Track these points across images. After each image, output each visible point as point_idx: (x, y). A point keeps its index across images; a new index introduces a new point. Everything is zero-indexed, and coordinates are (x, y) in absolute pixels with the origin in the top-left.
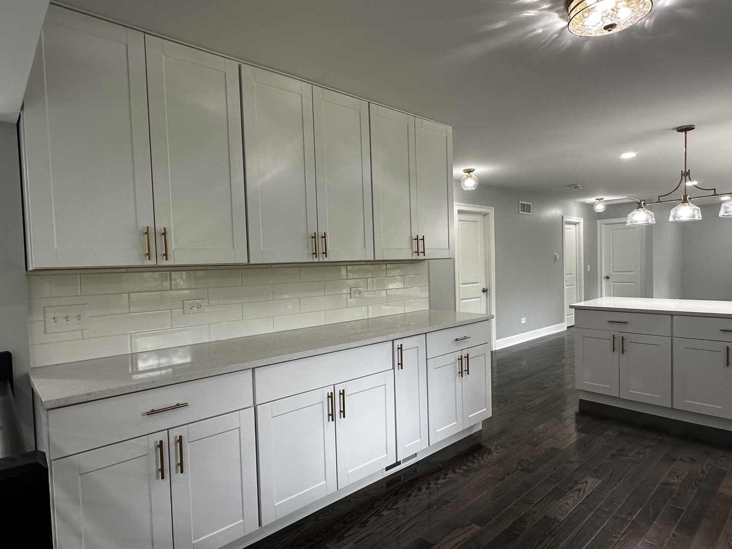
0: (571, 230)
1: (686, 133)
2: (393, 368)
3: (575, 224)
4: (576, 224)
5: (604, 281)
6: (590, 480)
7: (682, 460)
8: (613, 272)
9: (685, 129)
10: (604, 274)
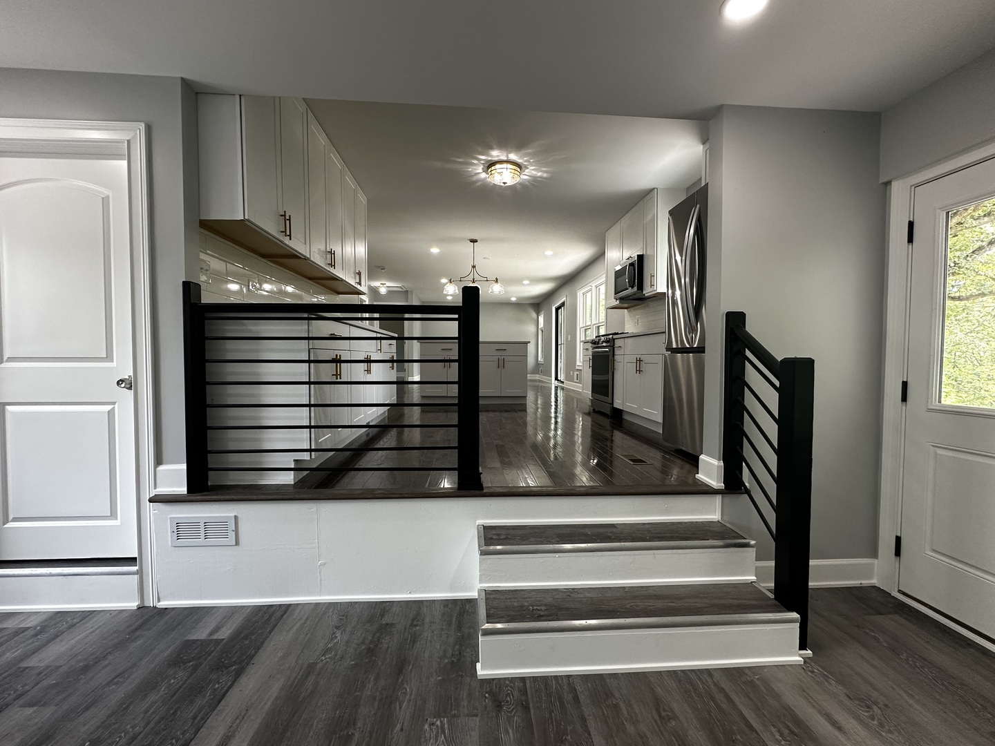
1: (474, 244)
9: (474, 241)
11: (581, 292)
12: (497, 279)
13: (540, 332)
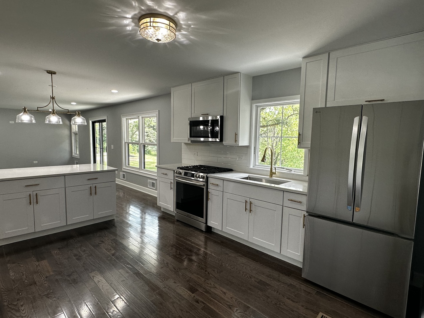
9: (52, 73)
11: (125, 119)
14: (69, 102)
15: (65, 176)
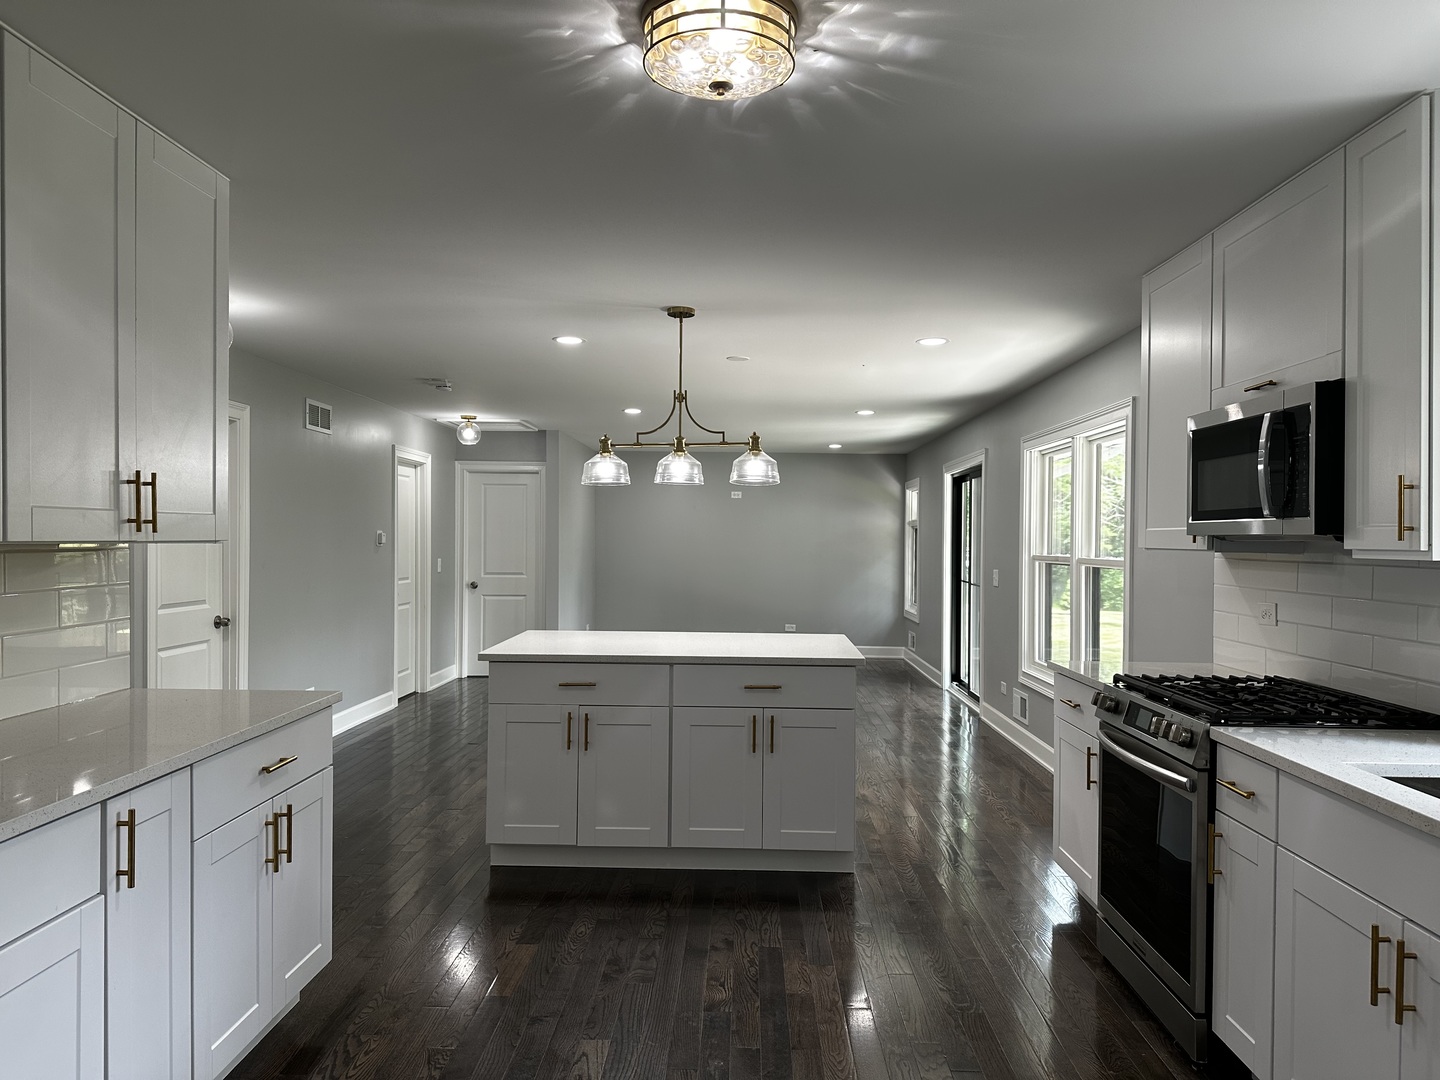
0: (407, 479)
1: (681, 322)
2: (103, 891)
3: (415, 465)
4: (416, 467)
5: (467, 592)
6: (588, 1046)
7: (714, 948)
8: (486, 573)
9: (681, 313)
10: (467, 579)
11: (1035, 453)
12: (755, 438)
13: (909, 531)
14: (847, 409)
15: (671, 665)
